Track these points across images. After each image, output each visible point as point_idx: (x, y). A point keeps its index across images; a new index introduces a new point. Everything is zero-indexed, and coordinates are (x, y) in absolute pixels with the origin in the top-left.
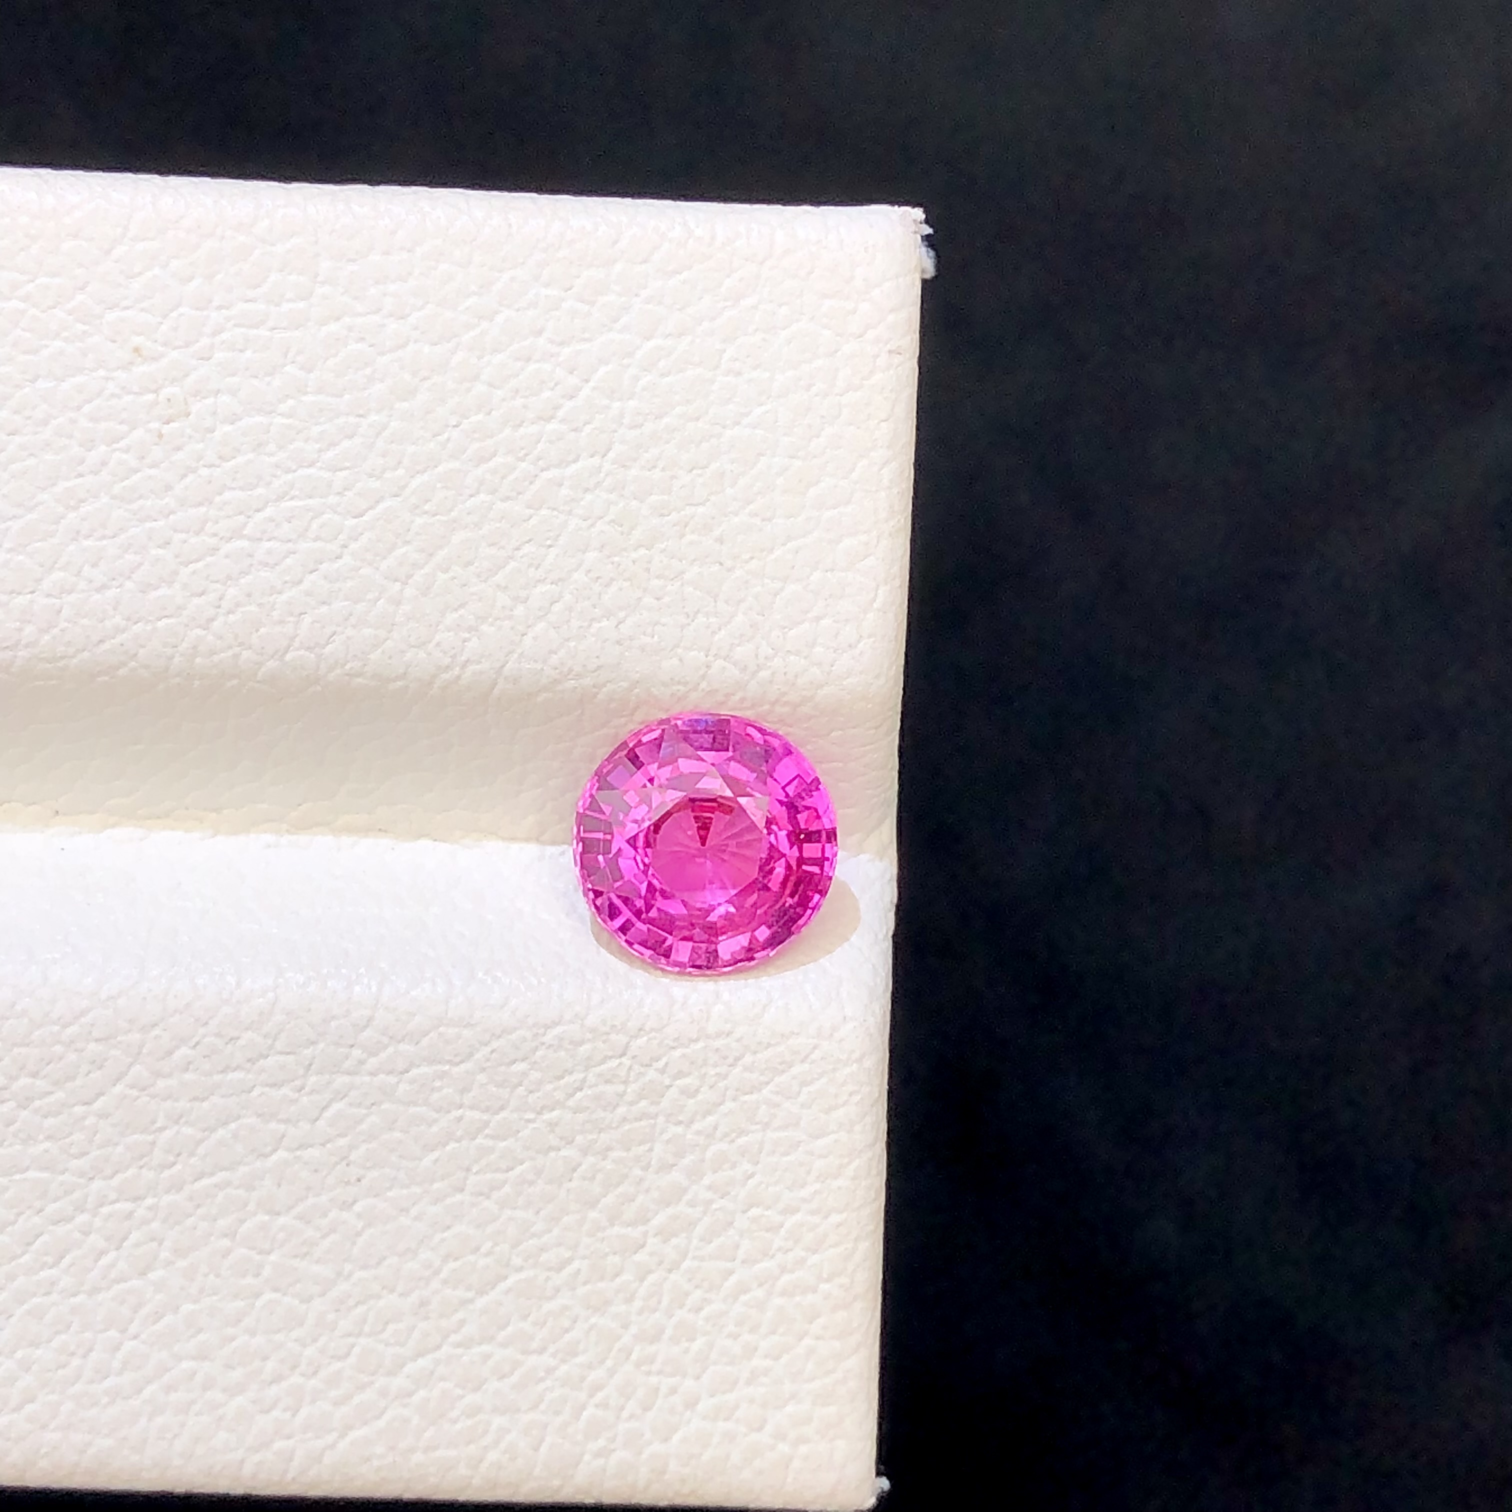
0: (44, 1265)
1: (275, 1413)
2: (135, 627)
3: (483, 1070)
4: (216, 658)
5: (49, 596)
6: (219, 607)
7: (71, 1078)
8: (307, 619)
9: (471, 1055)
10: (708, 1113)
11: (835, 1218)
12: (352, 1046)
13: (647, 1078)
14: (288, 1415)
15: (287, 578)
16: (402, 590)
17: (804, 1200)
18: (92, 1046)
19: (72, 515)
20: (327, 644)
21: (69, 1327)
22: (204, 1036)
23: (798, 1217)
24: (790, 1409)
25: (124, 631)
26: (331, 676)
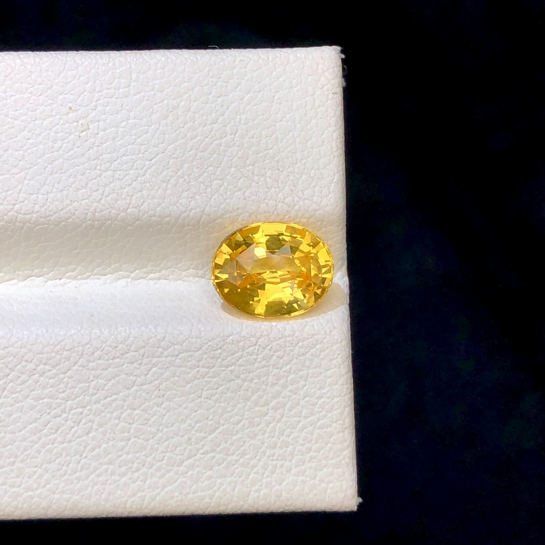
0: (51, 433)
1: (137, 483)
2: (74, 204)
3: (206, 353)
4: (102, 213)
5: (43, 194)
6: (103, 195)
7: (58, 365)
8: (134, 198)
9: (201, 348)
10: (287, 364)
11: (336, 400)
12: (158, 347)
13: (264, 353)
14: (142, 483)
15: (126, 183)
16: (167, 186)
17: (325, 393)
18: (65, 352)
19: (50, 166)
20: (142, 205)
21: (61, 455)
22: (105, 347)
23: (323, 400)
24: (325, 470)
25: (70, 205)
26: (144, 217)
